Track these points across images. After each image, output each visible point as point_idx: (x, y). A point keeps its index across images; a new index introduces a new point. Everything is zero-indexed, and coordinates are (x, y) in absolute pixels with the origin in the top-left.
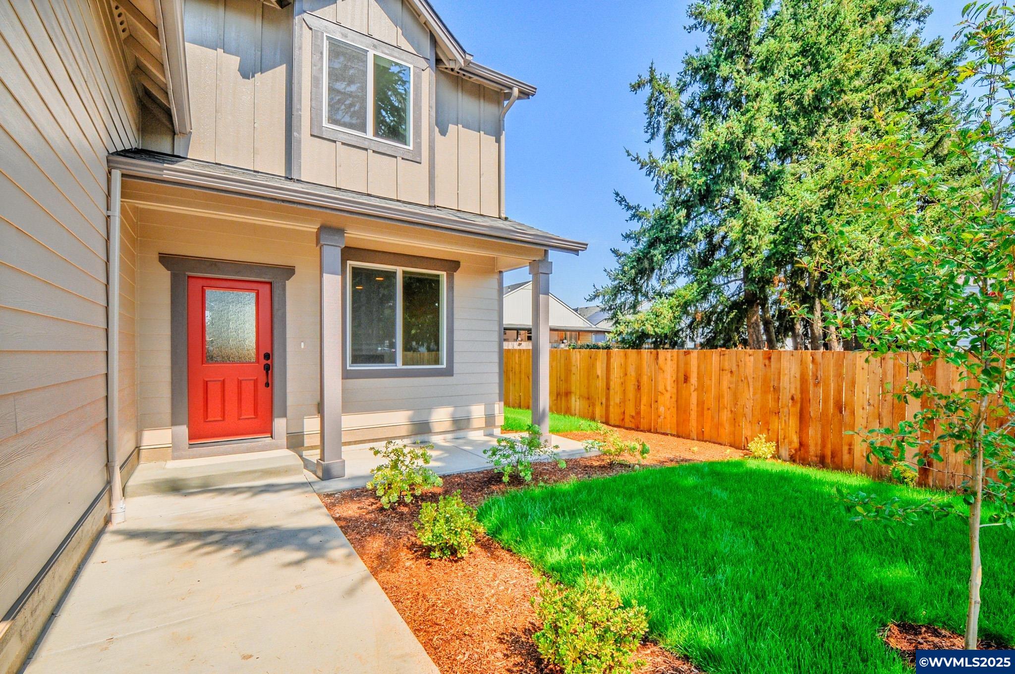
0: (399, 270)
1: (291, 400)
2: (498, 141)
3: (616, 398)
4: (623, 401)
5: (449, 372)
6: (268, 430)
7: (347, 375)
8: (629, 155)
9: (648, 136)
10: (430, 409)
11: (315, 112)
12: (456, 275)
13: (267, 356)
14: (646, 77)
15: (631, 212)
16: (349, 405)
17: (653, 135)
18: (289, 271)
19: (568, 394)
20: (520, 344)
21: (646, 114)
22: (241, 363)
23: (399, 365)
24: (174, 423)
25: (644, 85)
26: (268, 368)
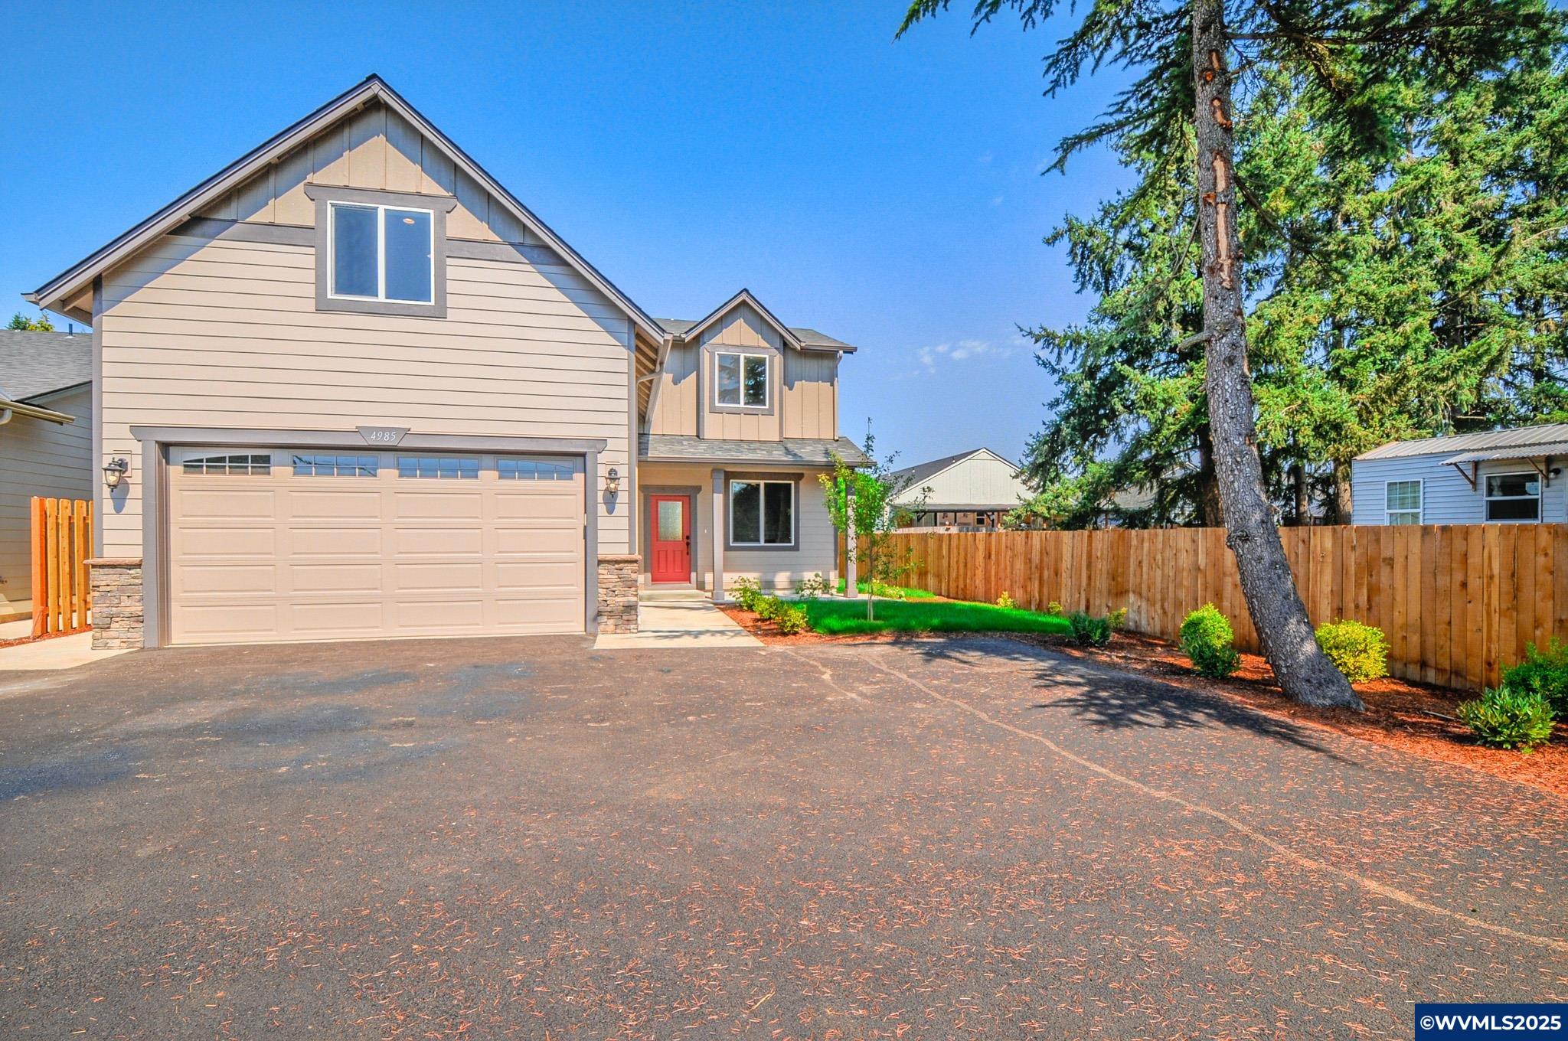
0: (762, 483)
1: (699, 562)
2: (832, 385)
3: (954, 575)
4: (957, 578)
5: (796, 548)
6: (689, 580)
7: (727, 548)
8: (1021, 330)
9: (1078, 286)
10: (775, 572)
11: (712, 399)
12: (801, 482)
13: (688, 538)
14: (1063, 226)
15: (1056, 377)
16: (728, 567)
17: (1083, 284)
18: (699, 489)
19: (926, 573)
20: (948, 529)
21: (1070, 264)
22: (675, 542)
23: (762, 543)
24: (645, 571)
25: (1062, 236)
26: (688, 544)
